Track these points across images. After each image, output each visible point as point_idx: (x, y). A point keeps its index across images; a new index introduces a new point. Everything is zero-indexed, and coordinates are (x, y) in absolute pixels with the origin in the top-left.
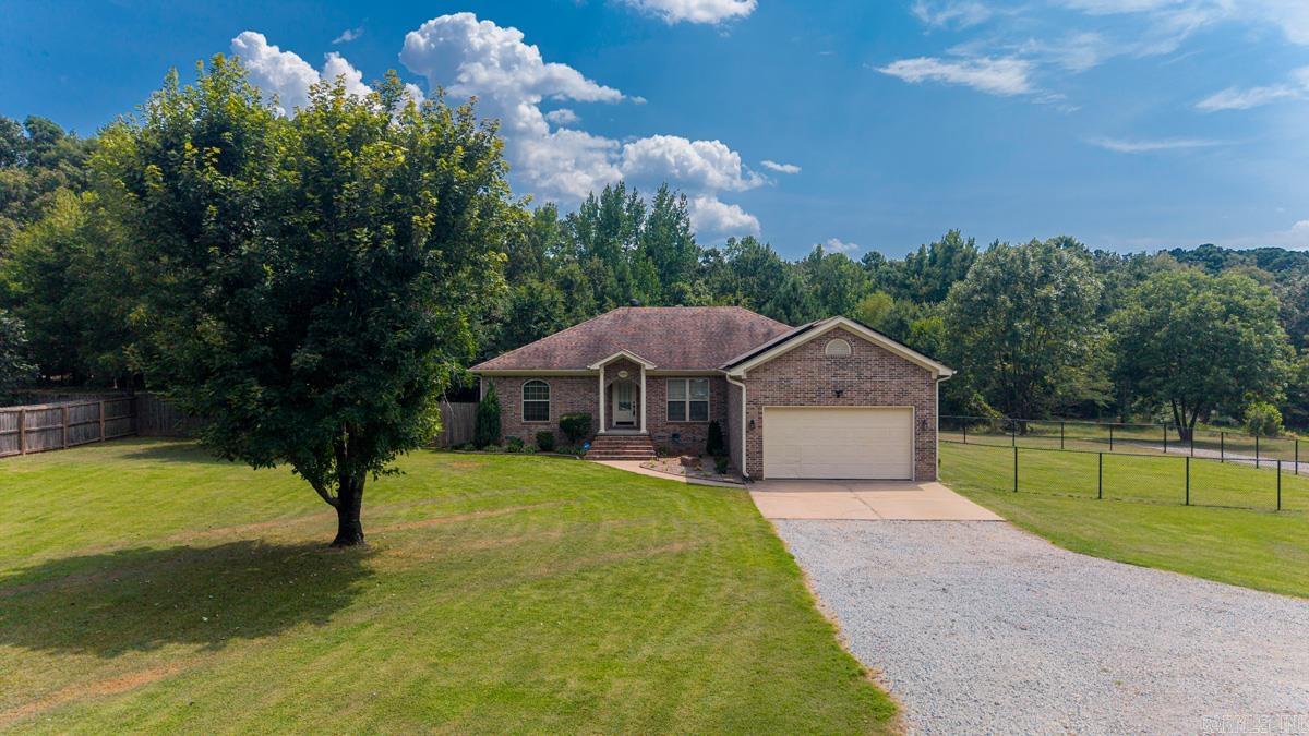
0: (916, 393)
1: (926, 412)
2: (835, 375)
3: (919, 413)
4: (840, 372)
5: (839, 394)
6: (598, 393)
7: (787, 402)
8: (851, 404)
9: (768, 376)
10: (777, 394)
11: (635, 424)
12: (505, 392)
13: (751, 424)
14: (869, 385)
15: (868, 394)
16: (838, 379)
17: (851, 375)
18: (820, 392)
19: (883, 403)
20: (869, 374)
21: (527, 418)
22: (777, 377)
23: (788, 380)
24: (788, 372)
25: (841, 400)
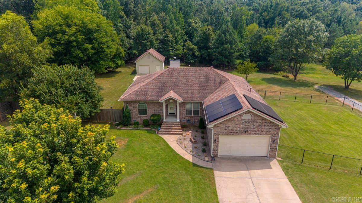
0: (273, 132)
1: (275, 137)
2: (245, 126)
3: (273, 138)
4: (247, 124)
5: (246, 132)
6: (163, 107)
7: (228, 134)
8: (250, 134)
9: (221, 126)
10: (224, 131)
11: (175, 114)
12: (132, 106)
13: (215, 141)
14: (257, 129)
15: (256, 132)
16: (246, 127)
17: (251, 126)
18: (239, 131)
19: (261, 135)
20: (257, 125)
21: (139, 114)
22: (225, 126)
23: (229, 127)
24: (229, 124)
25: (247, 133)
